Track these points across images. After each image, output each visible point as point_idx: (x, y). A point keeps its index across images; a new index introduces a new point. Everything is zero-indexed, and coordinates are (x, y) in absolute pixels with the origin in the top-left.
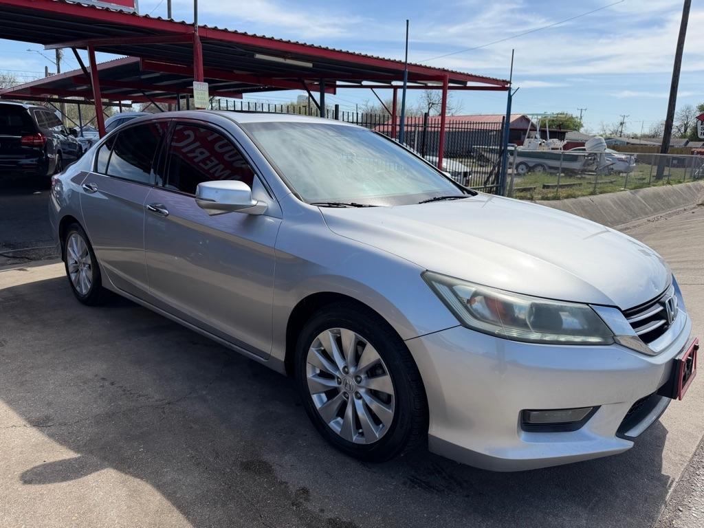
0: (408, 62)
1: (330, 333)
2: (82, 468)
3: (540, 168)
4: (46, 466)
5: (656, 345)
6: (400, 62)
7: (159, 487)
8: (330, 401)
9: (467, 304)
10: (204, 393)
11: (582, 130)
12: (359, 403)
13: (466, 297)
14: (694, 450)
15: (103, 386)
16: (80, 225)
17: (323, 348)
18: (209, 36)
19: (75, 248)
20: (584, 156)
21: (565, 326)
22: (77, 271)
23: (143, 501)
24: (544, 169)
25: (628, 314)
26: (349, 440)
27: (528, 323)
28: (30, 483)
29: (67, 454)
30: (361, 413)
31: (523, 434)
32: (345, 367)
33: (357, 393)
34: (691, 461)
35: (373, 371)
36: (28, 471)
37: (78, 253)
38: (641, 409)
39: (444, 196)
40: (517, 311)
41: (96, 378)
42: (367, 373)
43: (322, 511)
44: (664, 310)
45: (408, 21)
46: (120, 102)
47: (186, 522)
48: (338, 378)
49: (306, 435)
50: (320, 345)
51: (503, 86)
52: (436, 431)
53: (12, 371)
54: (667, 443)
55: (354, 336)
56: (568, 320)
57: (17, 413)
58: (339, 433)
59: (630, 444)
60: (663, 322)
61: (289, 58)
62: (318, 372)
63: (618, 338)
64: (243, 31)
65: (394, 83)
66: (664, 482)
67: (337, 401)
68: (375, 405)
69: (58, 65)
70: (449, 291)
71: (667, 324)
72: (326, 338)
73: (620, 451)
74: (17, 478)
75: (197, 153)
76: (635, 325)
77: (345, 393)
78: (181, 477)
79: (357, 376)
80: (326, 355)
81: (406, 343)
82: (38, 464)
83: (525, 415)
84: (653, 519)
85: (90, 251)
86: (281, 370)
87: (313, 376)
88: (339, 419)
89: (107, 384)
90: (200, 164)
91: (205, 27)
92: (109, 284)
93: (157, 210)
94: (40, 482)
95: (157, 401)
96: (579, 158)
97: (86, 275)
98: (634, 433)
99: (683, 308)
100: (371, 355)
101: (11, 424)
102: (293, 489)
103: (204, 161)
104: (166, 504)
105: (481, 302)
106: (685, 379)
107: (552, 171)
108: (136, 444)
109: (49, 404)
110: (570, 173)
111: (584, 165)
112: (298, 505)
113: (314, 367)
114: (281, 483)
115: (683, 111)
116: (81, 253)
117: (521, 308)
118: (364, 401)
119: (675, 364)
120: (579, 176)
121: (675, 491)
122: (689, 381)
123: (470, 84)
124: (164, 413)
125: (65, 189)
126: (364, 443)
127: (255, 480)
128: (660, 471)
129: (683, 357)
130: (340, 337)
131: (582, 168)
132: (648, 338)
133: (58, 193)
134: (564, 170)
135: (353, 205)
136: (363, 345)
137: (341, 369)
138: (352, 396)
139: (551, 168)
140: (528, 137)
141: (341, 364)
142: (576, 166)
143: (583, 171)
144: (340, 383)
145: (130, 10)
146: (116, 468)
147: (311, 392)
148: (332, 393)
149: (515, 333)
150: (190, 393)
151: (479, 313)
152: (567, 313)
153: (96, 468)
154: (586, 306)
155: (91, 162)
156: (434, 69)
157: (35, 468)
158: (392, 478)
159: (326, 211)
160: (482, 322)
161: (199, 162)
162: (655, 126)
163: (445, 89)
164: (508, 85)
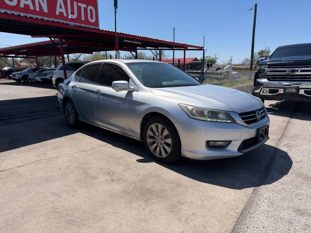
3: (208, 78)
11: (216, 63)
20: (224, 73)
45: (174, 28)
51: (201, 49)
61: (134, 41)
65: (160, 48)
96: (222, 74)
107: (213, 79)
111: (224, 76)
131: (224, 77)
134: (217, 79)
139: (213, 78)
142: (222, 76)
143: (224, 79)
162: (243, 61)
163: (185, 50)
164: (203, 48)
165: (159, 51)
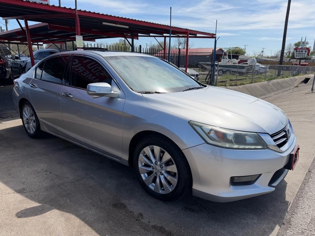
0: (171, 26)
1: (149, 148)
2: (43, 210)
3: (228, 72)
4: (27, 210)
5: (284, 148)
6: (168, 26)
7: (78, 216)
8: (149, 176)
9: (208, 134)
10: (92, 175)
11: (245, 55)
12: (162, 177)
13: (207, 131)
14: (298, 190)
15: (46, 174)
16: (29, 102)
17: (145, 154)
18: (82, 15)
19: (27, 112)
20: (247, 66)
21: (247, 142)
22: (28, 123)
23: (72, 222)
24: (230, 72)
25: (272, 136)
26: (158, 192)
27: (233, 141)
28: (21, 218)
29: (35, 204)
30: (163, 181)
31: (232, 187)
32: (156, 162)
33: (161, 172)
34: (297, 195)
35: (168, 163)
36: (19, 212)
37: (29, 115)
38: (278, 174)
39: (193, 87)
40: (228, 136)
41: (43, 171)
42: (165, 164)
43: (149, 222)
44: (286, 134)
45: (171, 8)
46: (38, 43)
47: (92, 230)
48: (153, 166)
49: (139, 191)
50: (145, 153)
51: (212, 36)
52: (196, 187)
53: (4, 169)
54: (287, 188)
55: (159, 149)
56: (249, 139)
57: (9, 187)
58: (153, 190)
59: (274, 189)
60: (286, 139)
61: (118, 24)
62: (143, 164)
63: (269, 146)
64: (97, 12)
65: (165, 35)
66: (287, 203)
67: (152, 176)
68: (169, 178)
69: (6, 26)
70: (200, 129)
71: (287, 139)
72: (147, 150)
73: (270, 192)
74: (14, 215)
75: (80, 68)
76: (275, 141)
77: (156, 173)
78: (87, 211)
79: (161, 166)
80: (147, 157)
81: (183, 151)
82: (23, 209)
83: (232, 179)
84: (283, 218)
85: (34, 114)
86: (127, 164)
87: (141, 166)
88: (153, 184)
89: (48, 173)
90: (82, 73)
91: (80, 10)
92: (44, 128)
93: (67, 96)
94: (25, 217)
95: (72, 180)
96: (245, 67)
97: (32, 125)
98: (275, 184)
99: (293, 132)
100: (167, 156)
101: (8, 192)
102: (136, 214)
103: (83, 72)
104: (82, 223)
105: (213, 133)
106: (295, 162)
107: (233, 73)
108: (65, 199)
109: (23, 183)
110: (241, 74)
111: (247, 70)
112: (139, 221)
113: (142, 163)
114: (131, 212)
115: (288, 46)
116: (30, 115)
117: (230, 135)
118: (164, 176)
119: (291, 156)
120: (245, 75)
121: (291, 207)
122: (296, 163)
123: (198, 35)
124: (76, 185)
125: (20, 86)
126: (165, 193)
127: (119, 211)
128: (285, 199)
129: (294, 153)
130: (153, 149)
132: (280, 146)
133: (17, 87)
134: (239, 73)
135: (156, 92)
136: (163, 153)
137: (154, 162)
138: (159, 174)
139: (233, 72)
140: (223, 58)
141: (154, 161)
142: (244, 71)
143: (247, 73)
144: (153, 169)
145: (46, 3)
146: (58, 209)
147: (141, 173)
148: (150, 173)
149: (227, 145)
150: (86, 176)
151: (212, 138)
152: (248, 137)
153: (49, 210)
154: (256, 134)
155: (33, 74)
156: (183, 29)
157: (22, 211)
158: (177, 207)
159: (145, 95)
160: (213, 141)
161: (81, 73)
162: (276, 52)
163: (187, 37)
164: (215, 36)
165: (164, 38)
